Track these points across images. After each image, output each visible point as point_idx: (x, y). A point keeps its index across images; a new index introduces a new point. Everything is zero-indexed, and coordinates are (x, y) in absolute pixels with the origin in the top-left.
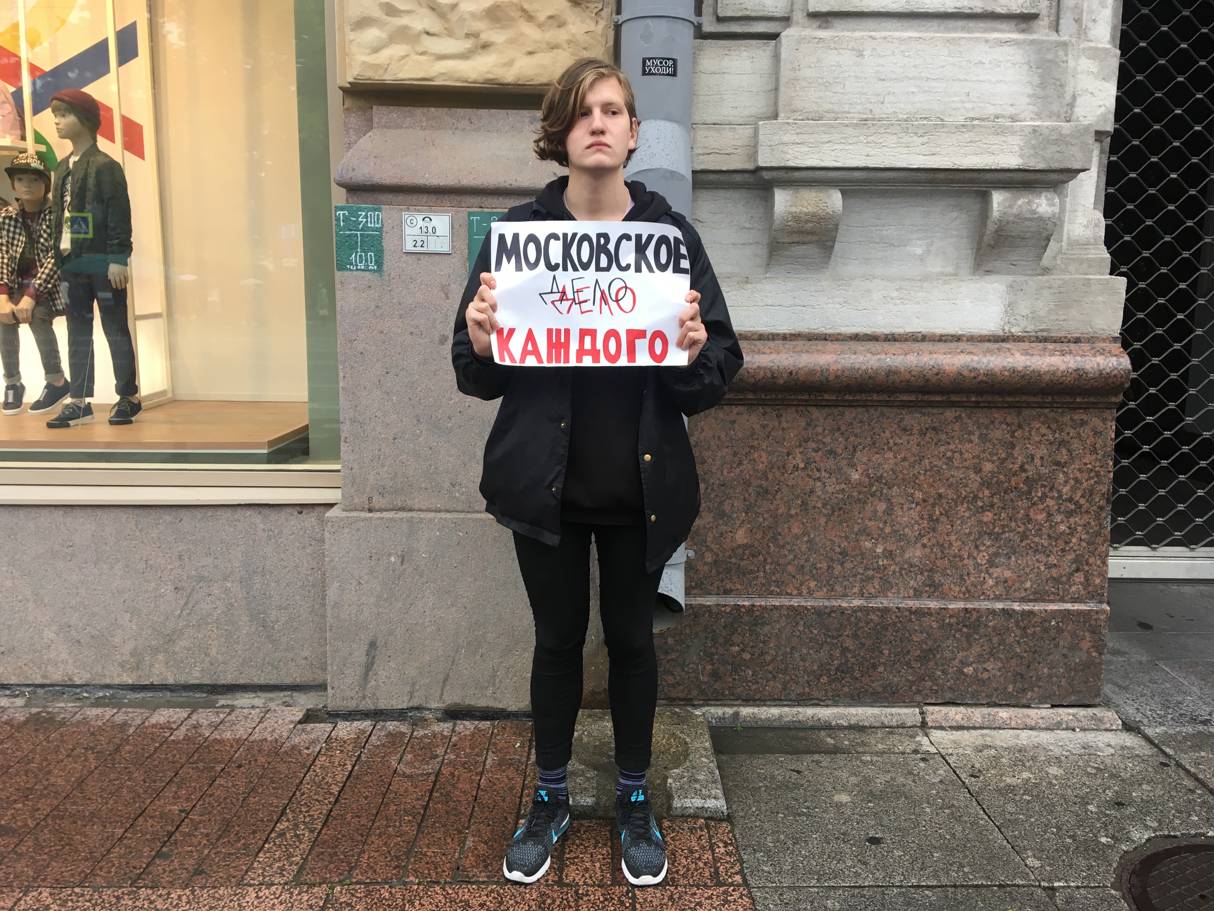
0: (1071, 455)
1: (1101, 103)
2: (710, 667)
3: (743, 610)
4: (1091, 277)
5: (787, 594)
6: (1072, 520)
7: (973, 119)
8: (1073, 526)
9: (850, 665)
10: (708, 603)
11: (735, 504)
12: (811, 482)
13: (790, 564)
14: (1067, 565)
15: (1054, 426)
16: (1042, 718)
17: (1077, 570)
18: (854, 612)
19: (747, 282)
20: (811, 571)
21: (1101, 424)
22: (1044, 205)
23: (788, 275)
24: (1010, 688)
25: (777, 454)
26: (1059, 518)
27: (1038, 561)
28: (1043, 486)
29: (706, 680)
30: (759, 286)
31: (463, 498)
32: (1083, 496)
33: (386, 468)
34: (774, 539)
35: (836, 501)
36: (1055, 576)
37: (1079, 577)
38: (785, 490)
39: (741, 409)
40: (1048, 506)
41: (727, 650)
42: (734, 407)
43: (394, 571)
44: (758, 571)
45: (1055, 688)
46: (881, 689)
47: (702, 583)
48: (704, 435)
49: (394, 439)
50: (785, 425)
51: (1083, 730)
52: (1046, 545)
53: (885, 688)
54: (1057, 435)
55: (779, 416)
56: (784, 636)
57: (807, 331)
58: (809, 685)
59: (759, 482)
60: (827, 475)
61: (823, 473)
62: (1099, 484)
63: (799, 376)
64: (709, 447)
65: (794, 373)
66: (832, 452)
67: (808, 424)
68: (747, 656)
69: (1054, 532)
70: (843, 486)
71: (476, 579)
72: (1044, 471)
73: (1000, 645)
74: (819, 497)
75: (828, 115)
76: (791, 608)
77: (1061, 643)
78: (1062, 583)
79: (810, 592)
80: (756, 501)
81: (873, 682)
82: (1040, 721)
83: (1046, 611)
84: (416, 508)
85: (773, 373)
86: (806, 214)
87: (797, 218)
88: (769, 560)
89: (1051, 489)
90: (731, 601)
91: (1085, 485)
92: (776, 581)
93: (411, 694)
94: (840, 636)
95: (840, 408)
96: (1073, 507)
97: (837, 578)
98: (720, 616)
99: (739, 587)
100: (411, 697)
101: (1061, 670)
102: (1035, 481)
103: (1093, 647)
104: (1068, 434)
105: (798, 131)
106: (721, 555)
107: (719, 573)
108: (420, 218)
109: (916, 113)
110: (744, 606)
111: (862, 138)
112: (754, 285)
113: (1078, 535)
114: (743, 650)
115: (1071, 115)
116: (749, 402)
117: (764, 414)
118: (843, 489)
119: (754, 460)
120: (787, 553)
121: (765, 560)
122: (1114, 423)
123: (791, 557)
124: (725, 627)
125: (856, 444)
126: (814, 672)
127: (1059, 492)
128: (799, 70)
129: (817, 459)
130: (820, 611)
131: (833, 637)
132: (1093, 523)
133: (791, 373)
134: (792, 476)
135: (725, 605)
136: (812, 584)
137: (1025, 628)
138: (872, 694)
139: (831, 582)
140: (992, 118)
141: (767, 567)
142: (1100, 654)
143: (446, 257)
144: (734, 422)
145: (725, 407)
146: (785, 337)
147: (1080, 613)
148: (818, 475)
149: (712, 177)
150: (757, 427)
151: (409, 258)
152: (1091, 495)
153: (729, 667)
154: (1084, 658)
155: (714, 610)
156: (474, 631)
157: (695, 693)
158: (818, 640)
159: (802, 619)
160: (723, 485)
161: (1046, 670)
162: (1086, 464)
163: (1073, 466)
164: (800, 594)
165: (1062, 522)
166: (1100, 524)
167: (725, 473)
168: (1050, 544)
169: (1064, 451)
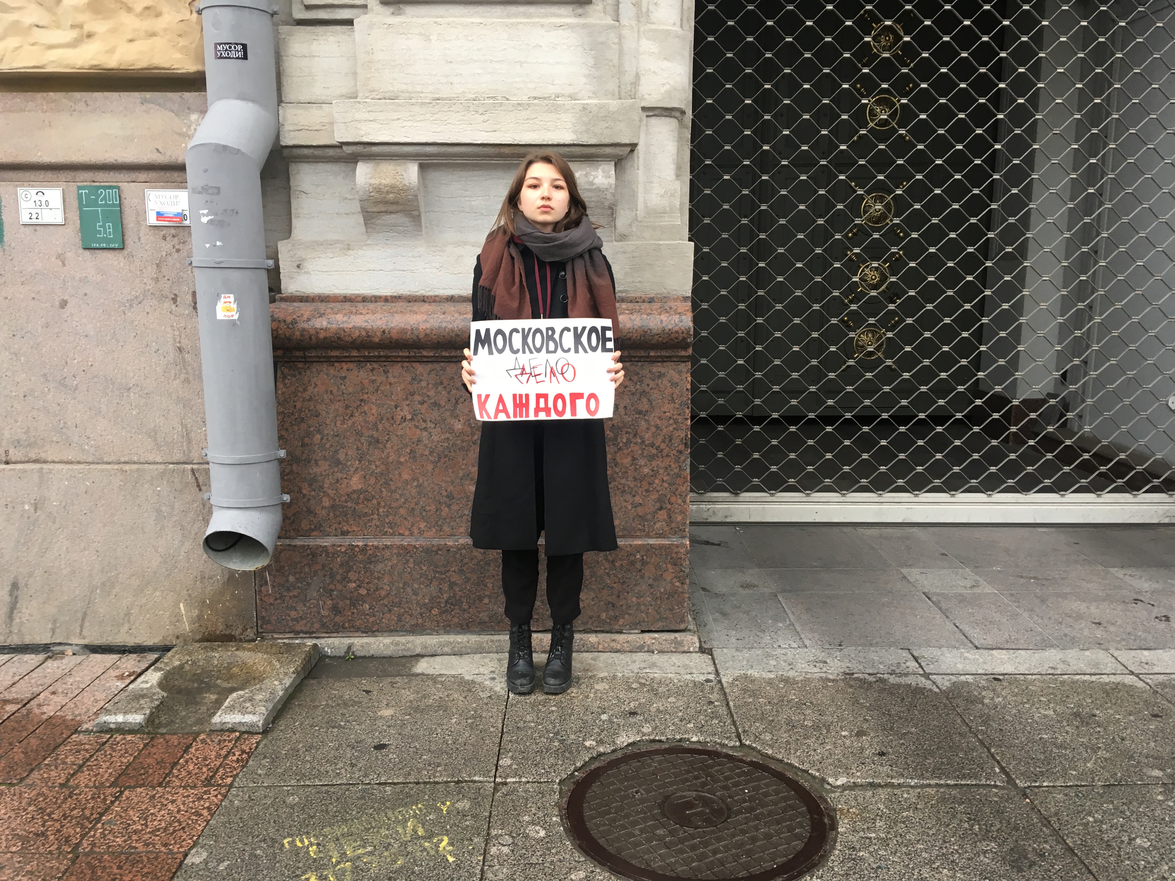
0: (651, 404)
1: (665, 81)
2: (330, 602)
3: (357, 549)
4: (661, 242)
5: (400, 534)
6: (654, 463)
7: (535, 98)
8: (655, 469)
9: (458, 598)
10: (326, 544)
11: (349, 453)
12: (418, 431)
13: (401, 507)
14: (651, 505)
15: (635, 378)
16: (628, 642)
17: (661, 509)
18: (459, 549)
19: (349, 249)
20: (421, 514)
21: (677, 376)
22: (600, 177)
23: (387, 242)
24: (603, 616)
25: (386, 406)
26: (642, 462)
27: (625, 501)
28: (627, 433)
29: (327, 614)
30: (361, 252)
31: (92, 450)
32: (663, 441)
33: (19, 424)
34: (386, 483)
35: (441, 449)
36: (641, 514)
37: (663, 515)
38: (394, 439)
39: (351, 365)
40: (632, 451)
41: (345, 587)
42: (343, 364)
43: (29, 518)
44: (373, 514)
45: (644, 615)
46: (487, 619)
47: (321, 526)
48: (316, 390)
49: (25, 396)
50: (392, 380)
51: (661, 652)
52: (632, 486)
53: (490, 617)
54: (638, 387)
55: (386, 372)
56: (396, 573)
57: (409, 293)
58: (422, 617)
59: (371, 433)
60: (433, 426)
61: (429, 423)
62: (678, 430)
63: (392, 334)
64: (322, 401)
65: (387, 331)
66: (436, 404)
67: (413, 379)
68: (363, 592)
69: (639, 474)
70: (447, 435)
71: (105, 526)
72: (627, 419)
73: (592, 577)
74: (425, 445)
75: (403, 95)
76: (402, 547)
77: (647, 574)
78: (647, 520)
79: (421, 532)
80: (369, 450)
81: (479, 612)
82: (625, 645)
83: (631, 546)
84: (49, 459)
85: (367, 332)
86: (386, 186)
87: (378, 190)
88: (383, 504)
89: (635, 436)
90: (347, 541)
91: (665, 431)
92: (390, 523)
93: (53, 631)
94: (448, 571)
95: (442, 364)
96: (654, 451)
97: (445, 519)
98: (336, 556)
99: (355, 529)
100: (53, 634)
101: (649, 599)
102: (619, 428)
103: (676, 577)
104: (648, 385)
105: (369, 109)
106: (338, 500)
107: (336, 516)
108: (34, 191)
109: (483, 93)
110: (357, 546)
111: (428, 116)
112: (355, 251)
113: (660, 477)
114: (359, 586)
115: (635, 93)
116: (356, 359)
117: (372, 370)
118: (448, 438)
119: (365, 413)
120: (398, 497)
121: (379, 504)
122: (689, 374)
123: (403, 500)
124: (342, 565)
125: (457, 396)
126: (425, 604)
127: (641, 438)
128: (373, 53)
129: (423, 411)
130: (428, 549)
131: (441, 573)
132: (673, 466)
133: (384, 332)
134: (401, 427)
135: (341, 546)
136: (422, 525)
137: (613, 562)
138: (480, 623)
139: (440, 523)
140: (553, 96)
141: (381, 510)
142: (682, 583)
143: (60, 228)
144: (345, 377)
145: (336, 364)
146: (386, 300)
147: (661, 547)
148: (424, 425)
149: (306, 151)
150: (366, 382)
151: (28, 230)
152: (670, 440)
153: (348, 602)
154: (668, 588)
155: (331, 550)
156: (107, 572)
157: (317, 626)
158: (427, 575)
159: (411, 556)
160: (337, 436)
161: (634, 599)
162: (665, 412)
163: (652, 415)
164: (412, 534)
165: (646, 465)
166: (680, 466)
167: (338, 424)
168: (636, 486)
169: (645, 400)
